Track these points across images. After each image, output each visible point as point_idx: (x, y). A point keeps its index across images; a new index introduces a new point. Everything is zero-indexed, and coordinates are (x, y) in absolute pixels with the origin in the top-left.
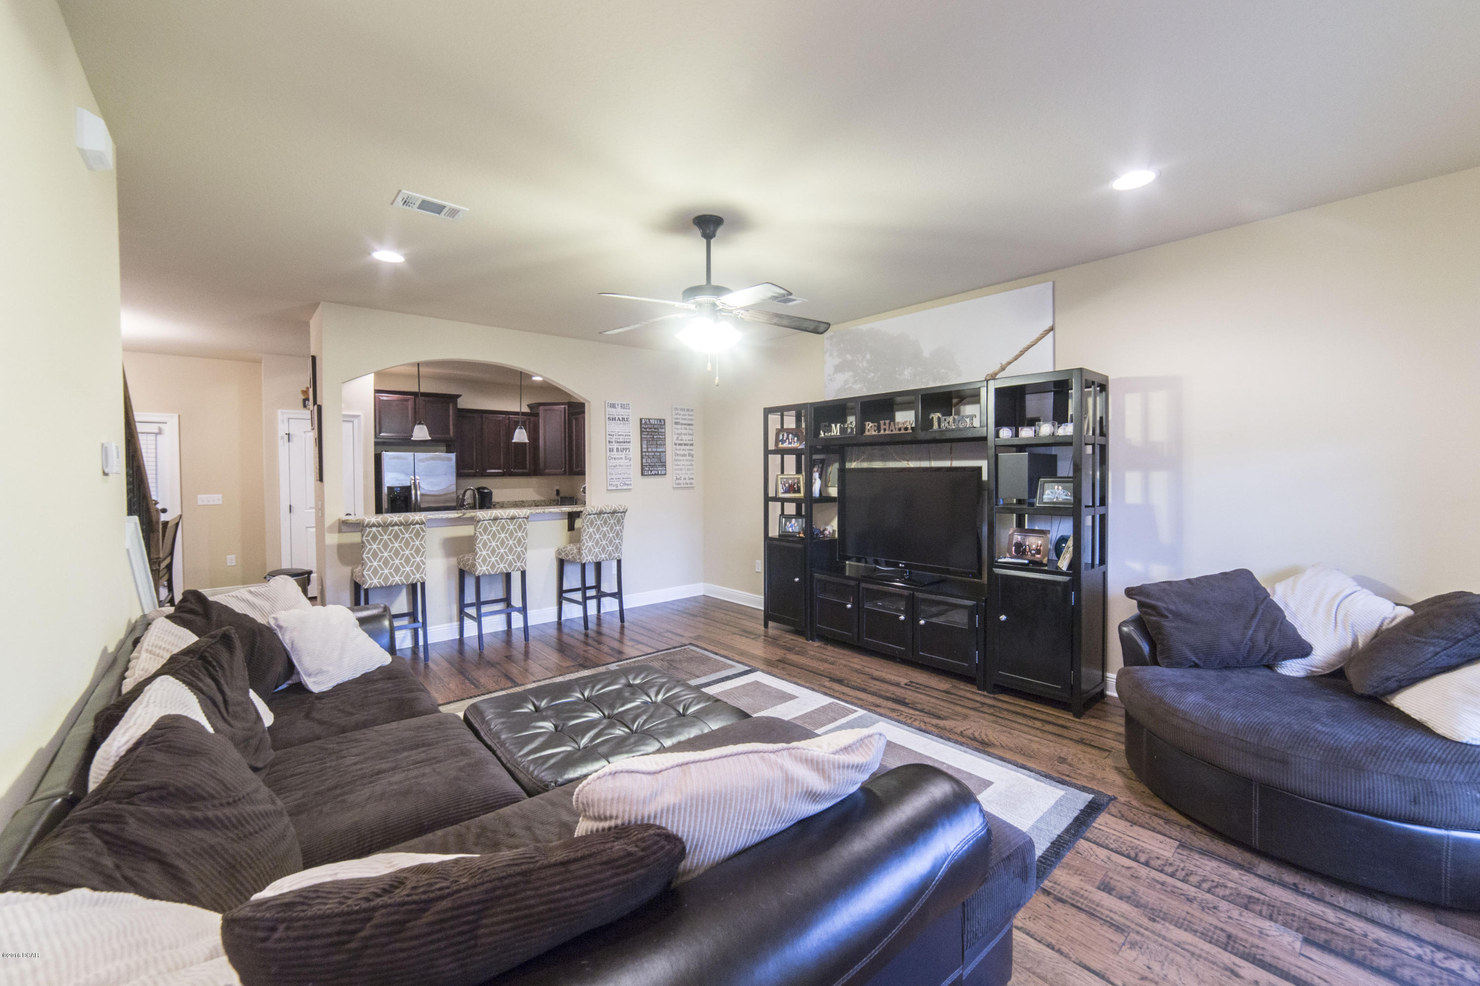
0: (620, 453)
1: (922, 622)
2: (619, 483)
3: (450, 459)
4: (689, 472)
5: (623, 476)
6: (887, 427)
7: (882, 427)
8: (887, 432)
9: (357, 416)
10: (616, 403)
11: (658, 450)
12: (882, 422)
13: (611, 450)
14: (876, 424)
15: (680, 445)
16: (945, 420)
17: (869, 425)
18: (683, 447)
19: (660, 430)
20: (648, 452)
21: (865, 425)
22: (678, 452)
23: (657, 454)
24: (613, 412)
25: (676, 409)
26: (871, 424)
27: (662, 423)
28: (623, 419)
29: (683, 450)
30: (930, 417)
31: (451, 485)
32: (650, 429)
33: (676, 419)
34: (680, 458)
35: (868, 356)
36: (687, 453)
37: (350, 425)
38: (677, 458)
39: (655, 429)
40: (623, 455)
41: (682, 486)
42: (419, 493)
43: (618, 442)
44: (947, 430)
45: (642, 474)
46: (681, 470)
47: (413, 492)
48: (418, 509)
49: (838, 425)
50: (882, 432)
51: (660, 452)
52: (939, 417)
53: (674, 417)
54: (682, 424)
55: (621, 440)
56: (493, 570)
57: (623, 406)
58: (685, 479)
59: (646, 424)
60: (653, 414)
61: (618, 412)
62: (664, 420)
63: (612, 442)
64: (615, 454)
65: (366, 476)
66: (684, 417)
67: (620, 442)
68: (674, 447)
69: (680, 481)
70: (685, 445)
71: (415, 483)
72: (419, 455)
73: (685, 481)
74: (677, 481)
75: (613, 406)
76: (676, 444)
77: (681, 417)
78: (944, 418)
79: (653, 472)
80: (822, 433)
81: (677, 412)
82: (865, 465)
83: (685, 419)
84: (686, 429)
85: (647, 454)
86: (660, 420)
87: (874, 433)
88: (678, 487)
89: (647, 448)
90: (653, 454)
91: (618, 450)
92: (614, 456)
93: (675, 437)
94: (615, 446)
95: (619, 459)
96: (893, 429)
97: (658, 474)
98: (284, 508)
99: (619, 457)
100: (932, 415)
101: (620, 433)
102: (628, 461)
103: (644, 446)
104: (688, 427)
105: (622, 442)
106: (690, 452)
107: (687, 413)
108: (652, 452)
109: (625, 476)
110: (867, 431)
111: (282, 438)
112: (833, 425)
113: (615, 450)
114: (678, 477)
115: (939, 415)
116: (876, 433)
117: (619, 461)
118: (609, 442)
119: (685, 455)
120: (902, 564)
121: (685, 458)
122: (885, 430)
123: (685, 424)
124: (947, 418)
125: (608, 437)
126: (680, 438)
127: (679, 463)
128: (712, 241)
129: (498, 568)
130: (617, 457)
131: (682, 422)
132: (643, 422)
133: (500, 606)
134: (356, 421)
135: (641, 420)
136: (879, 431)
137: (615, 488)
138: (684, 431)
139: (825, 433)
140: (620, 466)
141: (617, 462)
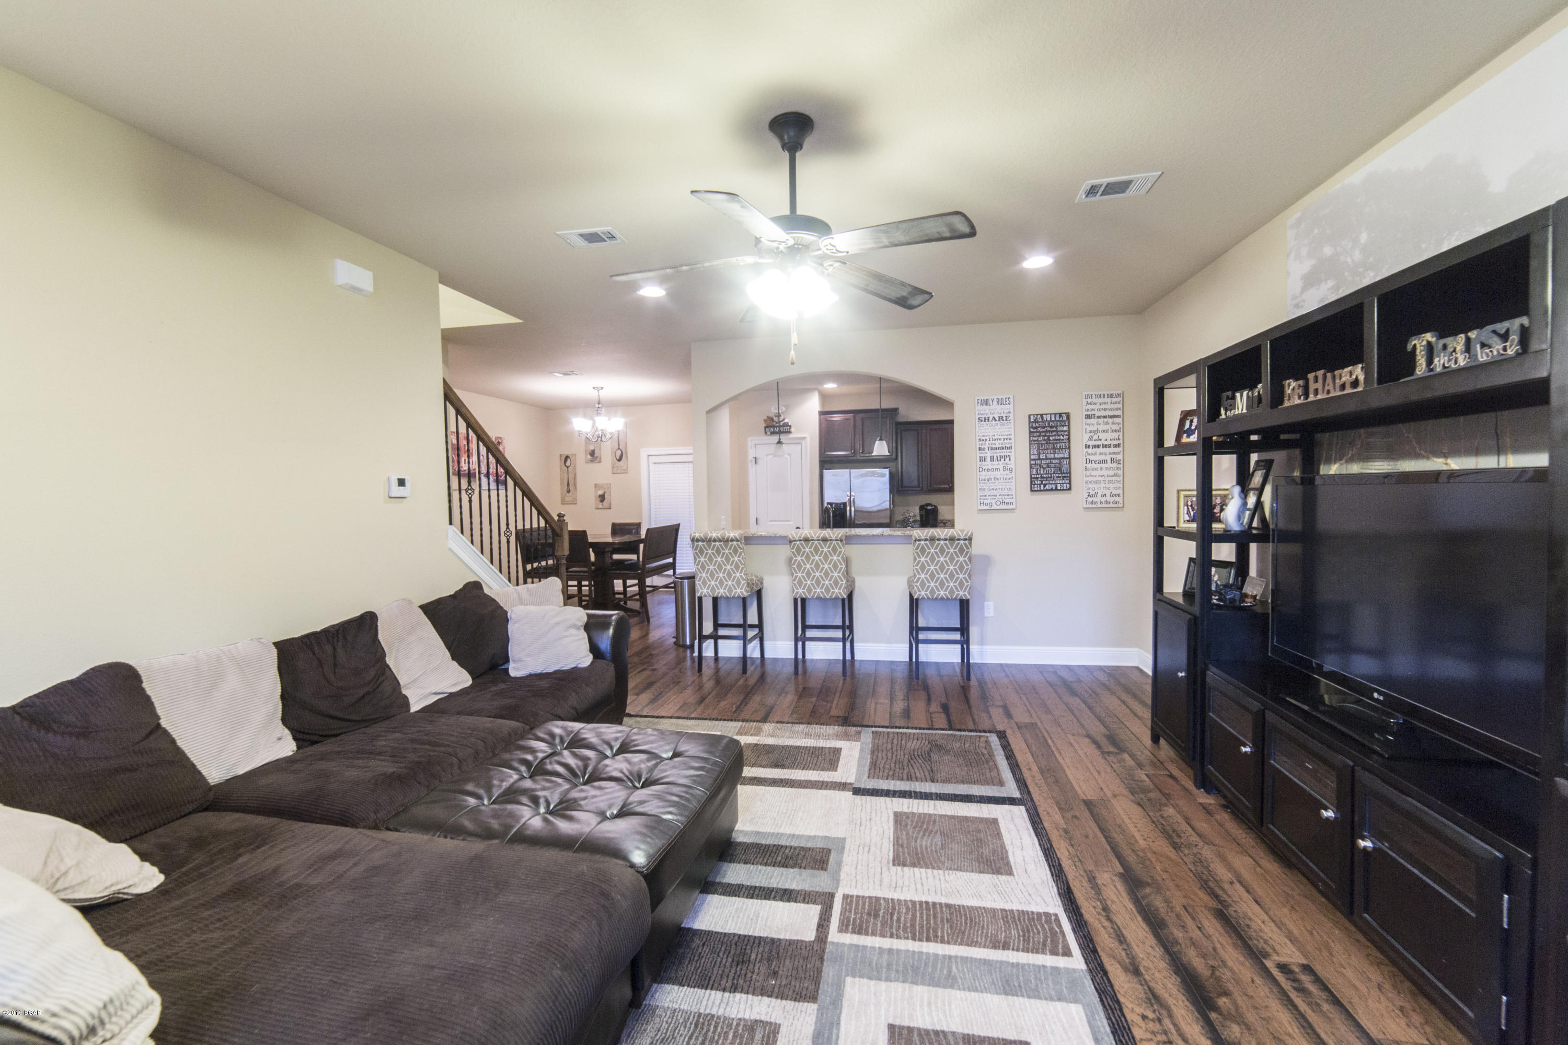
0: (996, 463)
1: (1365, 844)
2: (993, 502)
3: (883, 475)
4: (1111, 486)
5: (1000, 492)
6: (1319, 385)
7: (1312, 386)
8: (1319, 397)
9: (804, 438)
10: (990, 398)
11: (1056, 456)
12: (1311, 376)
13: (982, 459)
14: (1301, 382)
15: (1098, 446)
16: (1445, 347)
17: (1291, 386)
18: (1101, 450)
19: (1060, 429)
20: (1039, 459)
21: (1283, 387)
22: (1092, 458)
23: (1054, 461)
24: (986, 410)
25: (1088, 396)
26: (1293, 384)
27: (1064, 419)
28: (1001, 418)
29: (1101, 454)
30: (1409, 347)
31: (884, 502)
32: (1044, 427)
33: (1088, 410)
34: (1094, 466)
35: (1364, 238)
36: (1108, 458)
37: (799, 446)
38: (1089, 466)
39: (1051, 427)
40: (1000, 465)
41: (1099, 505)
42: (853, 509)
43: (992, 449)
44: (1448, 373)
45: (1032, 490)
46: (1096, 482)
47: (848, 508)
48: (853, 525)
49: (1245, 393)
50: (1312, 398)
51: (1060, 459)
52: (1429, 343)
53: (1084, 408)
54: (1099, 417)
55: (997, 446)
56: (810, 594)
57: (1000, 402)
58: (1105, 495)
59: (1036, 421)
60: (1048, 407)
61: (995, 409)
62: (1068, 415)
63: (984, 449)
64: (988, 464)
65: (811, 493)
66: (1103, 406)
67: (996, 449)
68: (1086, 450)
69: (1095, 499)
70: (1105, 446)
71: (850, 500)
72: (855, 472)
73: (1104, 499)
74: (1090, 499)
75: (985, 402)
76: (1087, 446)
77: (1098, 406)
78: (1442, 342)
79: (1047, 487)
80: (1223, 412)
81: (1089, 400)
82: (1355, 468)
83: (1105, 410)
84: (1107, 423)
85: (1039, 462)
86: (1060, 415)
87: (1297, 401)
88: (1091, 507)
89: (1039, 454)
90: (1048, 461)
91: (992, 459)
92: (986, 467)
93: (1087, 436)
94: (989, 454)
95: (993, 470)
96: (1331, 387)
97: (1056, 489)
98: (753, 521)
99: (995, 467)
100: (1415, 341)
101: (996, 437)
102: (1007, 472)
103: (1034, 452)
104: (1110, 420)
105: (999, 448)
106: (1114, 456)
107: (1109, 400)
108: (1047, 459)
109: (1004, 492)
110: (1286, 398)
111: (751, 461)
112: (1238, 395)
113: (988, 459)
114: (1092, 493)
115: (1429, 337)
116: (1302, 401)
117: (996, 473)
118: (980, 449)
119: (1105, 462)
120: (1380, 693)
121: (1104, 466)
122: (1316, 392)
123: (1105, 417)
124: (1449, 341)
125: (978, 442)
126: (1095, 437)
127: (1093, 473)
128: (798, 154)
129: (815, 592)
130: (990, 467)
131: (1098, 414)
132: (1032, 420)
133: (839, 634)
134: (803, 443)
135: (1029, 416)
136: (1306, 395)
137: (988, 508)
138: (1102, 428)
139: (1226, 410)
140: (995, 479)
141: (992, 475)
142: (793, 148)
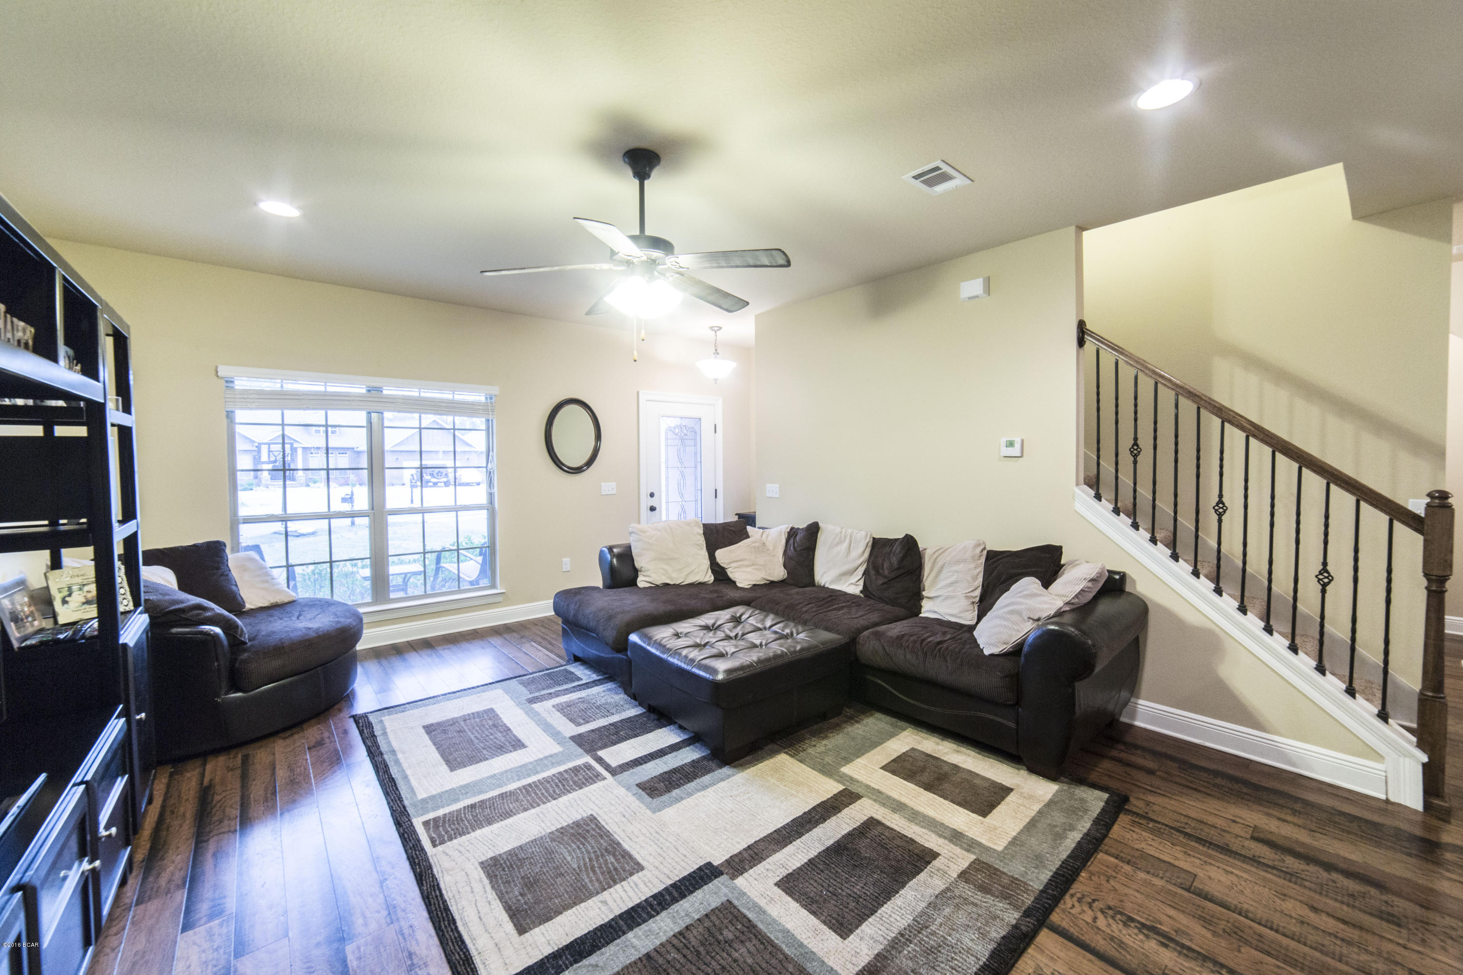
128: (646, 182)
142: (642, 175)
